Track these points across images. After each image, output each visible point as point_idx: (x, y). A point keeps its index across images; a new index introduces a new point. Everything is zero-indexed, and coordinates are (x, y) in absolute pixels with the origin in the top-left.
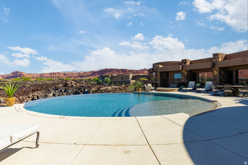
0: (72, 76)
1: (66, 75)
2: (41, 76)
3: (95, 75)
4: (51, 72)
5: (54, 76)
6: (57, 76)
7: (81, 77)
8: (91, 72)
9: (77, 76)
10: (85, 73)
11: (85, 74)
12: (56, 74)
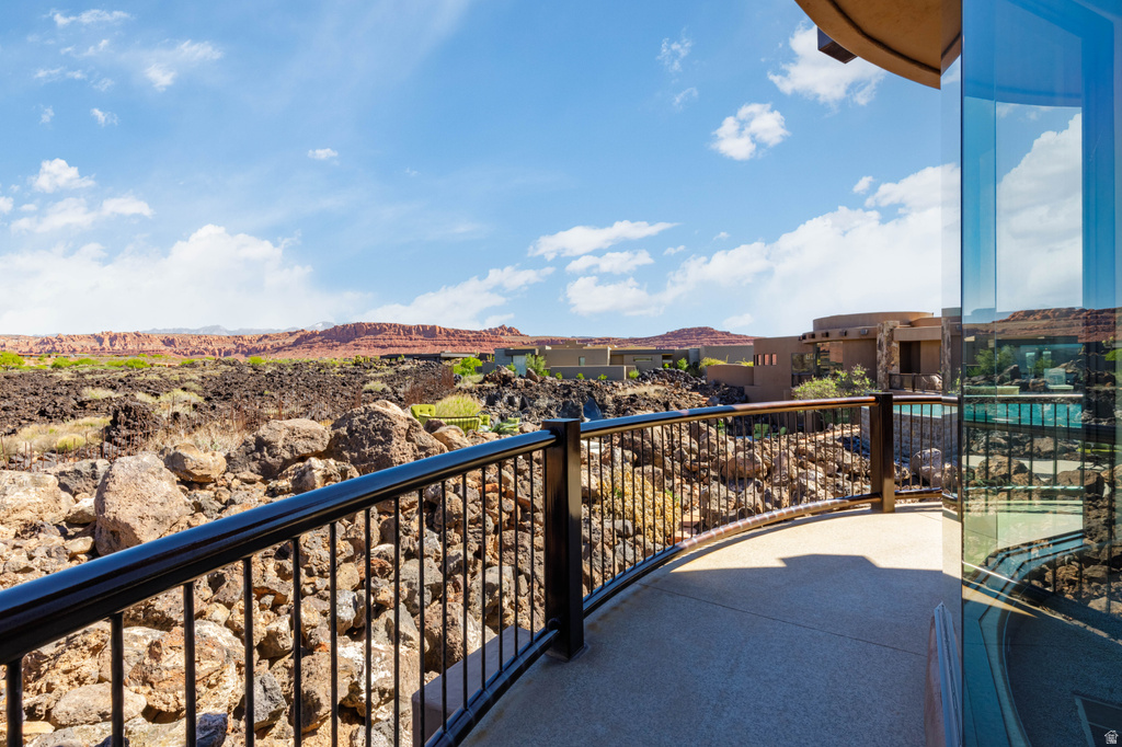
0: (206, 349)
1: (177, 344)
2: (48, 347)
3: (311, 347)
4: (98, 332)
5: (117, 347)
6: (130, 347)
7: (248, 353)
8: (291, 334)
9: (228, 348)
10: (266, 337)
11: (266, 341)
12: (128, 339)
